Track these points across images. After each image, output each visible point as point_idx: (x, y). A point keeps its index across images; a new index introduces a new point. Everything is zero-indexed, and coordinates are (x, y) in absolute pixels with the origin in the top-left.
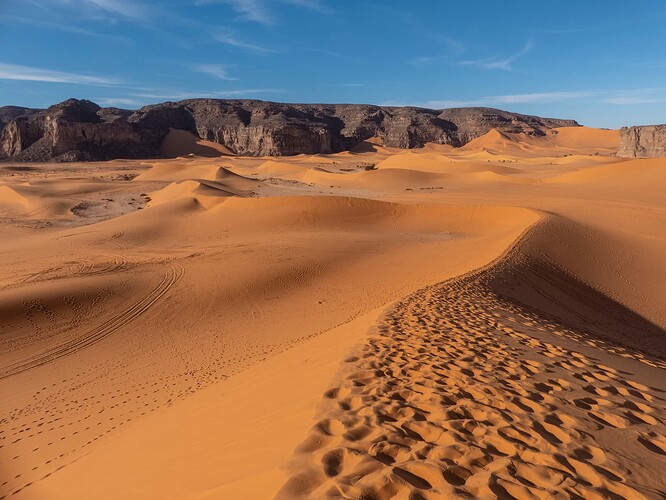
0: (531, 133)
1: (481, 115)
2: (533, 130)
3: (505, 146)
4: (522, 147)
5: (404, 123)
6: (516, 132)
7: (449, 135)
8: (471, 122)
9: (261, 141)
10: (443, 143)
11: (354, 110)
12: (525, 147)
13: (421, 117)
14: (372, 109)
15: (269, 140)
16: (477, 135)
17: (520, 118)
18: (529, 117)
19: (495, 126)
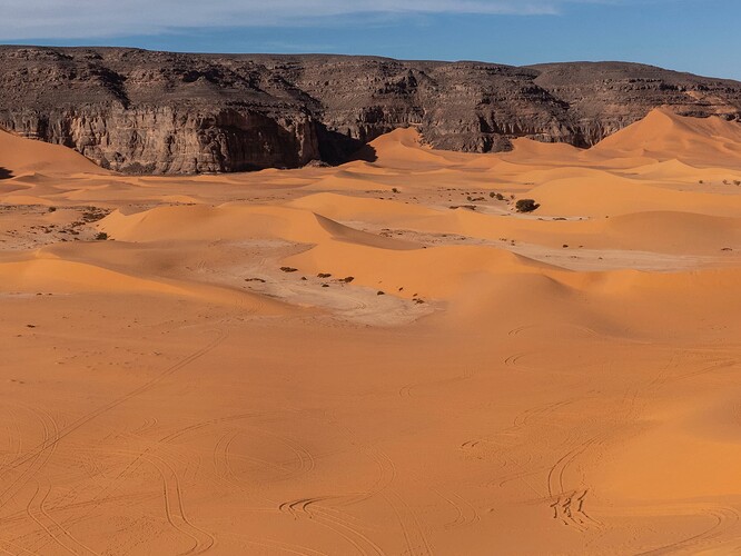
0: (731, 117)
1: (625, 81)
2: (734, 110)
3: (687, 145)
4: (721, 146)
5: (466, 96)
6: (702, 115)
7: (562, 122)
8: (604, 94)
9: (170, 140)
10: (553, 140)
11: (348, 70)
12: (729, 147)
13: (501, 85)
14: (387, 66)
15: (192, 139)
16: (622, 121)
17: (704, 85)
18: (720, 82)
19: (659, 103)
